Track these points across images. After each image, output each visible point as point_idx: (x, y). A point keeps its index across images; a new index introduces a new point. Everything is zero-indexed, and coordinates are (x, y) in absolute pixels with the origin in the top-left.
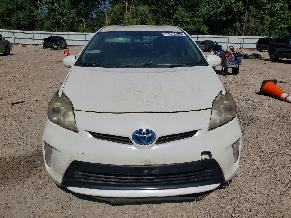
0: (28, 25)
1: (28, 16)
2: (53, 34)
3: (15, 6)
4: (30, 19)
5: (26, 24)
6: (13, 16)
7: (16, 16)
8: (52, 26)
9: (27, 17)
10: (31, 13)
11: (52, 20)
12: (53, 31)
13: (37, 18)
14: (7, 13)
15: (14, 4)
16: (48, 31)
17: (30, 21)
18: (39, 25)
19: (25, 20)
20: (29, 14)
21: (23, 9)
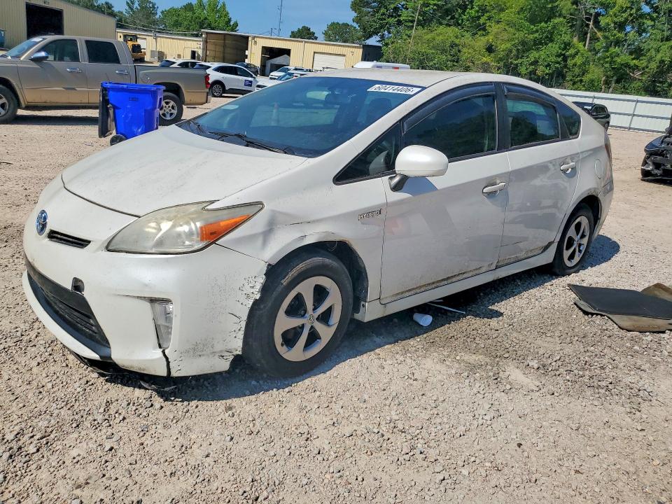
0: (551, 75)
1: (556, 56)
2: (598, 98)
3: (536, 35)
4: (558, 63)
5: (547, 74)
6: (528, 57)
7: (533, 55)
8: (604, 78)
9: (553, 59)
10: (565, 49)
11: (607, 65)
12: (603, 90)
13: (573, 61)
14: (518, 50)
15: (537, 31)
16: (589, 91)
17: (557, 68)
18: (573, 77)
19: (548, 65)
20: (560, 51)
21: (552, 40)
